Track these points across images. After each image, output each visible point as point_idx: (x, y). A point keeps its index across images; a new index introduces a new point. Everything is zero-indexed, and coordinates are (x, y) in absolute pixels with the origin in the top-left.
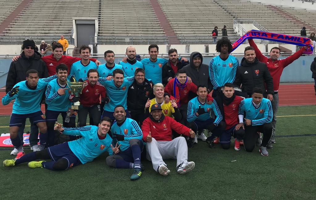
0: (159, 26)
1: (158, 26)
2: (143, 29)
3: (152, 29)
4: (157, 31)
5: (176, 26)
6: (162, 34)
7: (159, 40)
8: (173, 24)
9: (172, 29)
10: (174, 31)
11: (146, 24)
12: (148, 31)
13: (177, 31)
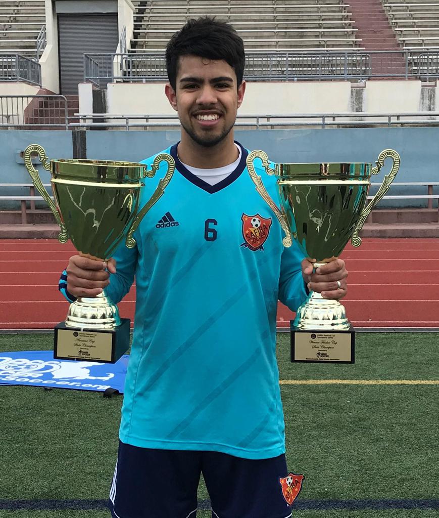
0: (347, 18)
1: (341, 20)
2: (286, 28)
3: (320, 28)
4: (336, 36)
5: (404, 19)
6: (351, 46)
7: (338, 65)
8: (393, 11)
9: (390, 27)
10: (394, 36)
11: (299, 12)
12: (302, 36)
13: (405, 35)
